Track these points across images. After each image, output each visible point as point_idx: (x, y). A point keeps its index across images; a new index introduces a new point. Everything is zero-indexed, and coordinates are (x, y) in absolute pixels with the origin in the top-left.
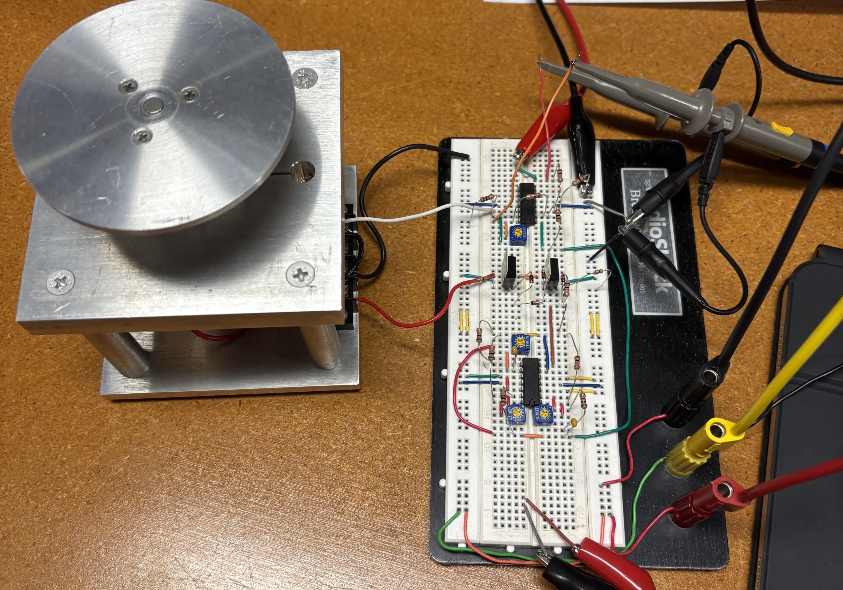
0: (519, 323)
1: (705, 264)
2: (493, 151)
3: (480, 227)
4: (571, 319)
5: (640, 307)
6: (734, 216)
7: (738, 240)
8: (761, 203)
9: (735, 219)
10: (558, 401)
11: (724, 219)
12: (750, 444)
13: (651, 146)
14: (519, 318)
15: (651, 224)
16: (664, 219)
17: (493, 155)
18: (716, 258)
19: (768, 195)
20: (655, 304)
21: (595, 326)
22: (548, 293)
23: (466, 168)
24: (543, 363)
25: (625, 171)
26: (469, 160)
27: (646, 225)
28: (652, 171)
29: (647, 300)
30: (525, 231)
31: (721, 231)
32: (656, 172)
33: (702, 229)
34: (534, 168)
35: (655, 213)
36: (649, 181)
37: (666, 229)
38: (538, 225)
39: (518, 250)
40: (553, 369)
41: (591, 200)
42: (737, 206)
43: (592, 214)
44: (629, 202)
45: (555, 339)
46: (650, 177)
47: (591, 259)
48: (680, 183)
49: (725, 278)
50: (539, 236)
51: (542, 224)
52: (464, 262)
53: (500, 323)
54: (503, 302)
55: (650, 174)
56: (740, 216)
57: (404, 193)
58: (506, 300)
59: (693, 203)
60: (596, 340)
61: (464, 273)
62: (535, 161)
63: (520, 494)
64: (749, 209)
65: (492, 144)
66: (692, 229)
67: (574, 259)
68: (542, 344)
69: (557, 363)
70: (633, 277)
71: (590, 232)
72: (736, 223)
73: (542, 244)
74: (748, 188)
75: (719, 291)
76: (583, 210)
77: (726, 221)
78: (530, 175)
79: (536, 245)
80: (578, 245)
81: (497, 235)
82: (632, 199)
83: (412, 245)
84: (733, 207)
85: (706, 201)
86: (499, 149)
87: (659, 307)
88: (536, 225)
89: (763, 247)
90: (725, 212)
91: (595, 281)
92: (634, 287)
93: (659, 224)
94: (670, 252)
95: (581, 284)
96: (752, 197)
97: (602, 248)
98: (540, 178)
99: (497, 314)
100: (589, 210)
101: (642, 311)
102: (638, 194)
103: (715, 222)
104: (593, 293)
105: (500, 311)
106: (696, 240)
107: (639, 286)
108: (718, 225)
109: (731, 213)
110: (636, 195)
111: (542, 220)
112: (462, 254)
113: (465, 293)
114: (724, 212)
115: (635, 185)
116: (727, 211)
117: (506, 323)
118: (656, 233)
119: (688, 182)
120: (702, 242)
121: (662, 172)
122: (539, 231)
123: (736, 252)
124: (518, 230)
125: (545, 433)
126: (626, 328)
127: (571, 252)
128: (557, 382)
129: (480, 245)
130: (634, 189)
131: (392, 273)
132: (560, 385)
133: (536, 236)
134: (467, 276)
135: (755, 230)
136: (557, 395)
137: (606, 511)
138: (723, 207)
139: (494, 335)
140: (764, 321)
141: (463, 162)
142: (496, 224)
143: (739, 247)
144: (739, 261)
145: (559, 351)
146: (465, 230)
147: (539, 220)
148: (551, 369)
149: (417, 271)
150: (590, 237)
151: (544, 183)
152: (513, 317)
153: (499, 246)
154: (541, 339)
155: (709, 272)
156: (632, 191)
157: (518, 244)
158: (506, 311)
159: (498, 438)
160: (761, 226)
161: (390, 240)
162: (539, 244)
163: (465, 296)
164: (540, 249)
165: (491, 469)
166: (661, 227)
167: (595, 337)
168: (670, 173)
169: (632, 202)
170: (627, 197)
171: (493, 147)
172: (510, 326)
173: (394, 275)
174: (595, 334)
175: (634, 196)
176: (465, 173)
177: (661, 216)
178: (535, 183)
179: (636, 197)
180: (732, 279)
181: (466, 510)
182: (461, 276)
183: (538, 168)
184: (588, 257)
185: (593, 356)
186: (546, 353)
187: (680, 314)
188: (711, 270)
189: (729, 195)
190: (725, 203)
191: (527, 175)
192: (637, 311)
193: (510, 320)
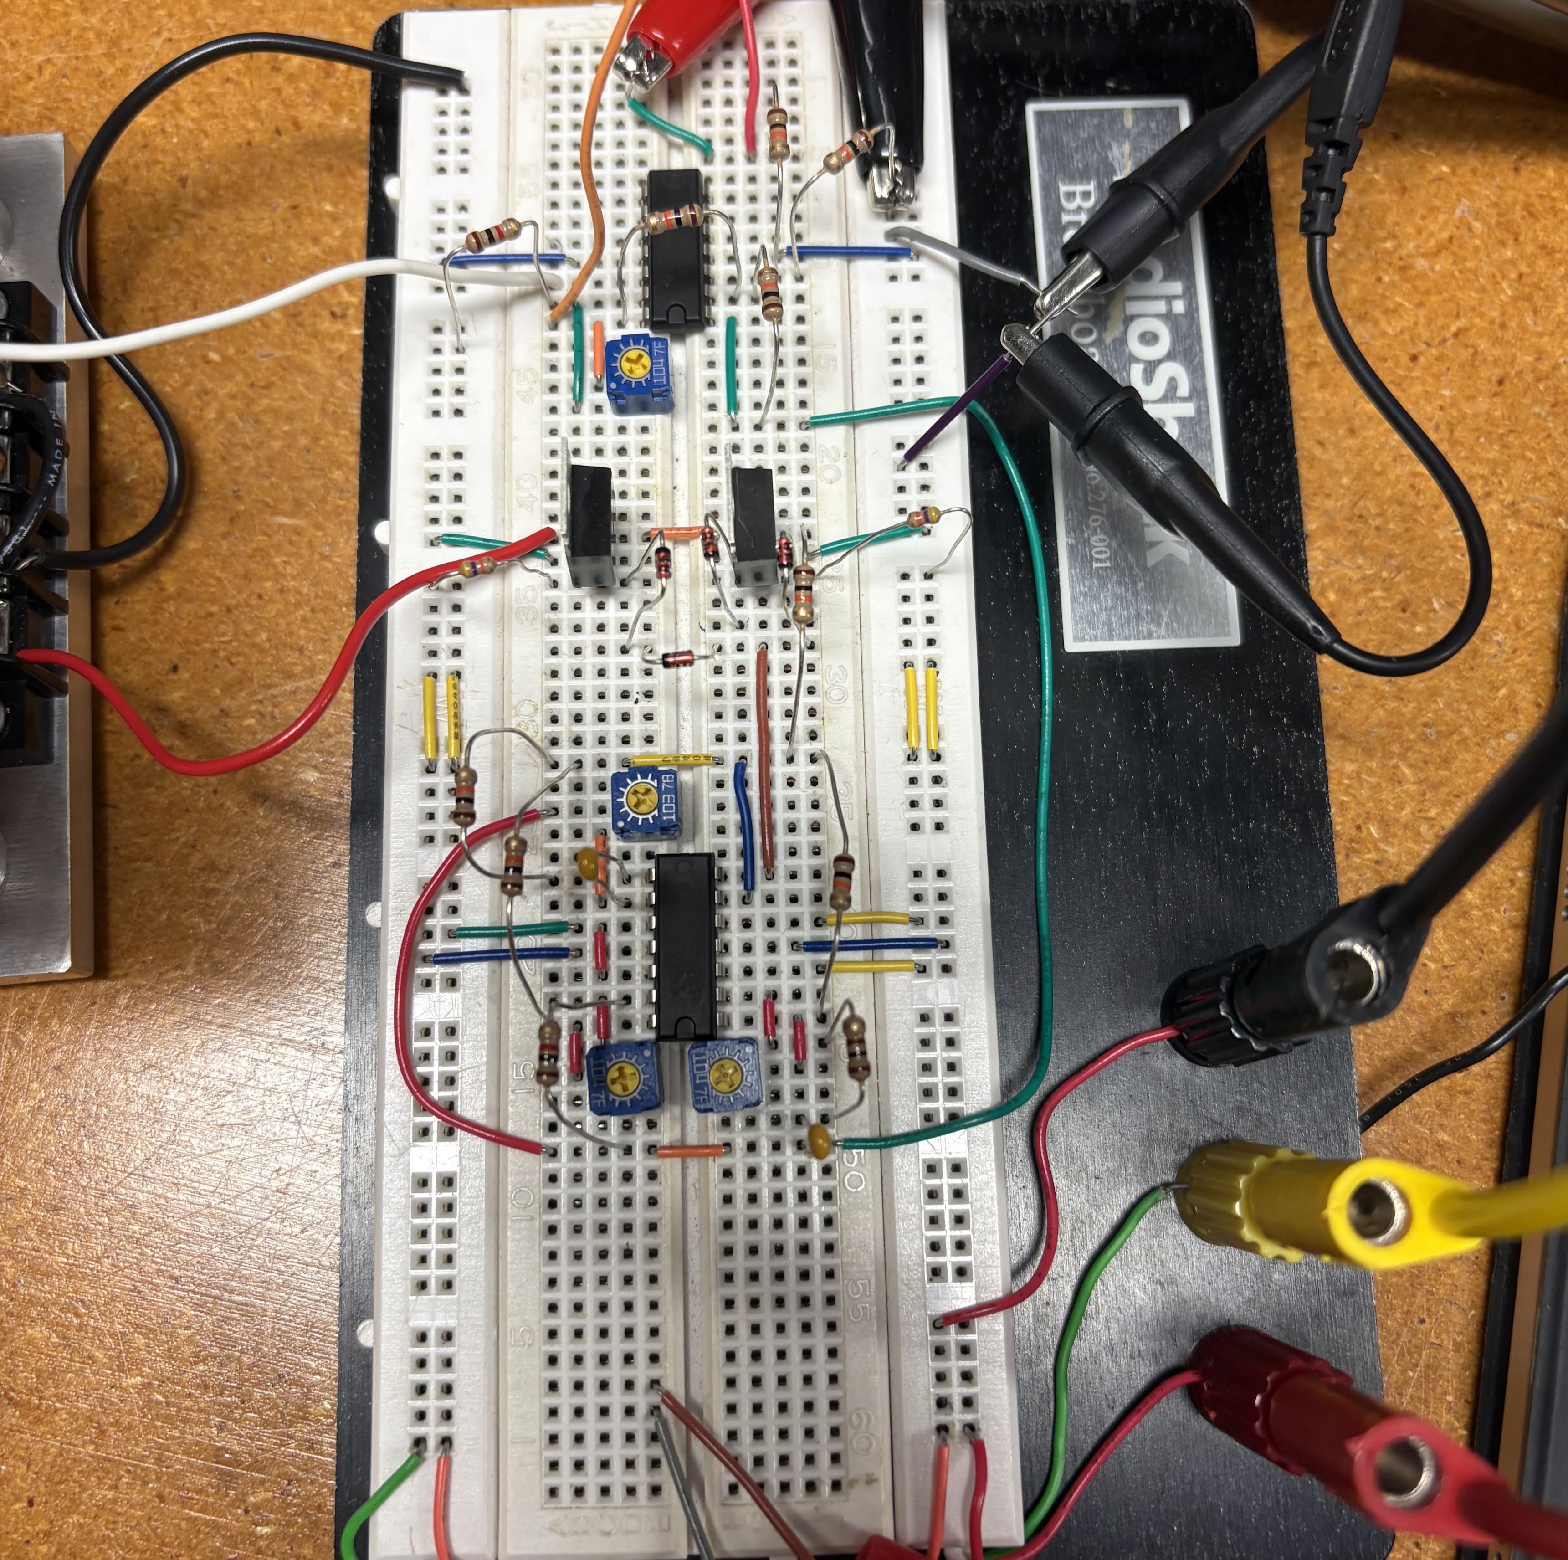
0: (648, 717)
1: (1321, 443)
2: (556, 51)
3: (504, 346)
4: (835, 694)
5: (1091, 624)
6: (1421, 264)
7: (1434, 352)
8: (1518, 213)
9: (1423, 276)
10: (785, 1008)
11: (1386, 279)
12: (1467, 1093)
13: (1135, 17)
14: (648, 695)
15: (1133, 308)
16: (1176, 287)
17: (555, 70)
18: (1357, 422)
19: (1543, 183)
20: (1145, 607)
21: (922, 713)
22: (754, 594)
23: (453, 121)
24: (733, 864)
25: (1039, 114)
26: (463, 90)
27: (1116, 313)
28: (1135, 110)
29: (1115, 595)
30: (661, 358)
31: (1376, 323)
32: (1149, 112)
33: (1312, 313)
34: (706, 112)
35: (1143, 265)
36: (1127, 148)
37: (1184, 324)
38: (718, 331)
39: (645, 430)
40: (769, 887)
41: (912, 225)
42: (1433, 227)
43: (916, 278)
44: (1055, 227)
45: (780, 770)
46: (1127, 134)
47: (911, 455)
48: (1233, 149)
49: (1389, 492)
50: (720, 373)
51: (732, 323)
52: (445, 487)
53: (578, 719)
54: (589, 638)
55: (1129, 121)
56: (1443, 264)
57: (264, 228)
58: (601, 628)
59: (1278, 223)
60: (925, 768)
61: (446, 528)
62: (707, 84)
63: (641, 1372)
64: (1474, 236)
65: (549, 24)
66: (1277, 318)
67: (852, 458)
68: (729, 794)
69: (783, 863)
70: (1068, 508)
71: (908, 349)
72: (1428, 293)
73: (733, 404)
74: (1472, 161)
75: (1367, 542)
76: (879, 267)
77: (1393, 284)
78: (691, 140)
79: (712, 407)
80: (865, 402)
81: (565, 376)
82: (1065, 218)
83: (290, 418)
84: (1419, 232)
85: (1334, 215)
86: (577, 43)
87: (1157, 619)
88: (711, 331)
89: (1520, 374)
90: (1390, 253)
91: (927, 539)
92: (1072, 549)
93: (1160, 307)
94: (1199, 411)
95: (873, 552)
96: (1486, 191)
97: (952, 409)
98: (727, 148)
99: (565, 684)
100: (904, 266)
101: (1096, 638)
102: (1086, 195)
103: (1354, 290)
104: (917, 586)
105: (578, 673)
106: (1289, 357)
107: (1086, 542)
108: (1363, 301)
109: (1411, 256)
110: (1078, 201)
111: (732, 310)
112: (436, 455)
113: (445, 608)
114: (1386, 252)
115: (1078, 163)
116: (1399, 246)
117: (601, 718)
118: (1150, 338)
119: (1263, 141)
120: (1311, 365)
121: (1174, 113)
122: (719, 352)
123: (1428, 396)
124: (633, 354)
125: (739, 1137)
126: (1041, 703)
127: (841, 430)
128: (783, 935)
129: (505, 421)
130: (1072, 179)
131: (222, 528)
132: (794, 945)
133: (710, 374)
134: (452, 541)
135: (1495, 314)
136: (785, 984)
137: (958, 1417)
138: (1382, 234)
139: (555, 766)
140: (1522, 643)
141: (442, 101)
142: (564, 333)
143: (1437, 377)
144: (1437, 428)
145: (792, 815)
146: (448, 359)
147: (720, 311)
148: (762, 887)
149: (308, 515)
150: (909, 370)
151: (741, 168)
152: (625, 695)
153: (575, 419)
154: (728, 772)
155: (1334, 473)
156: (1064, 188)
157: (644, 408)
158: (601, 673)
159: (564, 1165)
160: (1515, 299)
161: (215, 405)
162: (723, 405)
163: (445, 619)
164: (724, 425)
165: (538, 1282)
166: (1168, 317)
167: (924, 756)
168: (1196, 114)
169: (1064, 229)
170: (1046, 210)
171: (555, 37)
172: (613, 728)
173: (225, 536)
174: (923, 746)
175: (1072, 206)
176: (453, 139)
177: (1167, 278)
178: (705, 170)
179: (1079, 209)
180: (1412, 496)
181: (446, 1441)
182: (432, 544)
183: (718, 111)
184: (900, 446)
185: (915, 827)
186: (746, 828)
187: (1234, 639)
188: (1339, 465)
189: (1404, 190)
190: (1391, 218)
191: (680, 141)
192: (1077, 639)
193: (613, 706)
